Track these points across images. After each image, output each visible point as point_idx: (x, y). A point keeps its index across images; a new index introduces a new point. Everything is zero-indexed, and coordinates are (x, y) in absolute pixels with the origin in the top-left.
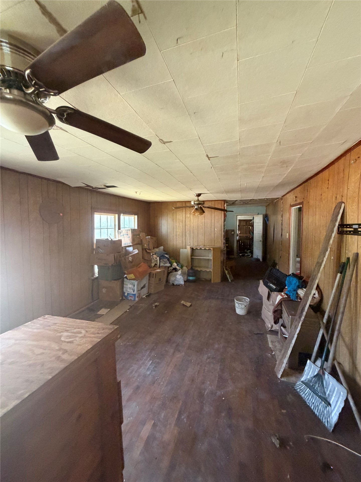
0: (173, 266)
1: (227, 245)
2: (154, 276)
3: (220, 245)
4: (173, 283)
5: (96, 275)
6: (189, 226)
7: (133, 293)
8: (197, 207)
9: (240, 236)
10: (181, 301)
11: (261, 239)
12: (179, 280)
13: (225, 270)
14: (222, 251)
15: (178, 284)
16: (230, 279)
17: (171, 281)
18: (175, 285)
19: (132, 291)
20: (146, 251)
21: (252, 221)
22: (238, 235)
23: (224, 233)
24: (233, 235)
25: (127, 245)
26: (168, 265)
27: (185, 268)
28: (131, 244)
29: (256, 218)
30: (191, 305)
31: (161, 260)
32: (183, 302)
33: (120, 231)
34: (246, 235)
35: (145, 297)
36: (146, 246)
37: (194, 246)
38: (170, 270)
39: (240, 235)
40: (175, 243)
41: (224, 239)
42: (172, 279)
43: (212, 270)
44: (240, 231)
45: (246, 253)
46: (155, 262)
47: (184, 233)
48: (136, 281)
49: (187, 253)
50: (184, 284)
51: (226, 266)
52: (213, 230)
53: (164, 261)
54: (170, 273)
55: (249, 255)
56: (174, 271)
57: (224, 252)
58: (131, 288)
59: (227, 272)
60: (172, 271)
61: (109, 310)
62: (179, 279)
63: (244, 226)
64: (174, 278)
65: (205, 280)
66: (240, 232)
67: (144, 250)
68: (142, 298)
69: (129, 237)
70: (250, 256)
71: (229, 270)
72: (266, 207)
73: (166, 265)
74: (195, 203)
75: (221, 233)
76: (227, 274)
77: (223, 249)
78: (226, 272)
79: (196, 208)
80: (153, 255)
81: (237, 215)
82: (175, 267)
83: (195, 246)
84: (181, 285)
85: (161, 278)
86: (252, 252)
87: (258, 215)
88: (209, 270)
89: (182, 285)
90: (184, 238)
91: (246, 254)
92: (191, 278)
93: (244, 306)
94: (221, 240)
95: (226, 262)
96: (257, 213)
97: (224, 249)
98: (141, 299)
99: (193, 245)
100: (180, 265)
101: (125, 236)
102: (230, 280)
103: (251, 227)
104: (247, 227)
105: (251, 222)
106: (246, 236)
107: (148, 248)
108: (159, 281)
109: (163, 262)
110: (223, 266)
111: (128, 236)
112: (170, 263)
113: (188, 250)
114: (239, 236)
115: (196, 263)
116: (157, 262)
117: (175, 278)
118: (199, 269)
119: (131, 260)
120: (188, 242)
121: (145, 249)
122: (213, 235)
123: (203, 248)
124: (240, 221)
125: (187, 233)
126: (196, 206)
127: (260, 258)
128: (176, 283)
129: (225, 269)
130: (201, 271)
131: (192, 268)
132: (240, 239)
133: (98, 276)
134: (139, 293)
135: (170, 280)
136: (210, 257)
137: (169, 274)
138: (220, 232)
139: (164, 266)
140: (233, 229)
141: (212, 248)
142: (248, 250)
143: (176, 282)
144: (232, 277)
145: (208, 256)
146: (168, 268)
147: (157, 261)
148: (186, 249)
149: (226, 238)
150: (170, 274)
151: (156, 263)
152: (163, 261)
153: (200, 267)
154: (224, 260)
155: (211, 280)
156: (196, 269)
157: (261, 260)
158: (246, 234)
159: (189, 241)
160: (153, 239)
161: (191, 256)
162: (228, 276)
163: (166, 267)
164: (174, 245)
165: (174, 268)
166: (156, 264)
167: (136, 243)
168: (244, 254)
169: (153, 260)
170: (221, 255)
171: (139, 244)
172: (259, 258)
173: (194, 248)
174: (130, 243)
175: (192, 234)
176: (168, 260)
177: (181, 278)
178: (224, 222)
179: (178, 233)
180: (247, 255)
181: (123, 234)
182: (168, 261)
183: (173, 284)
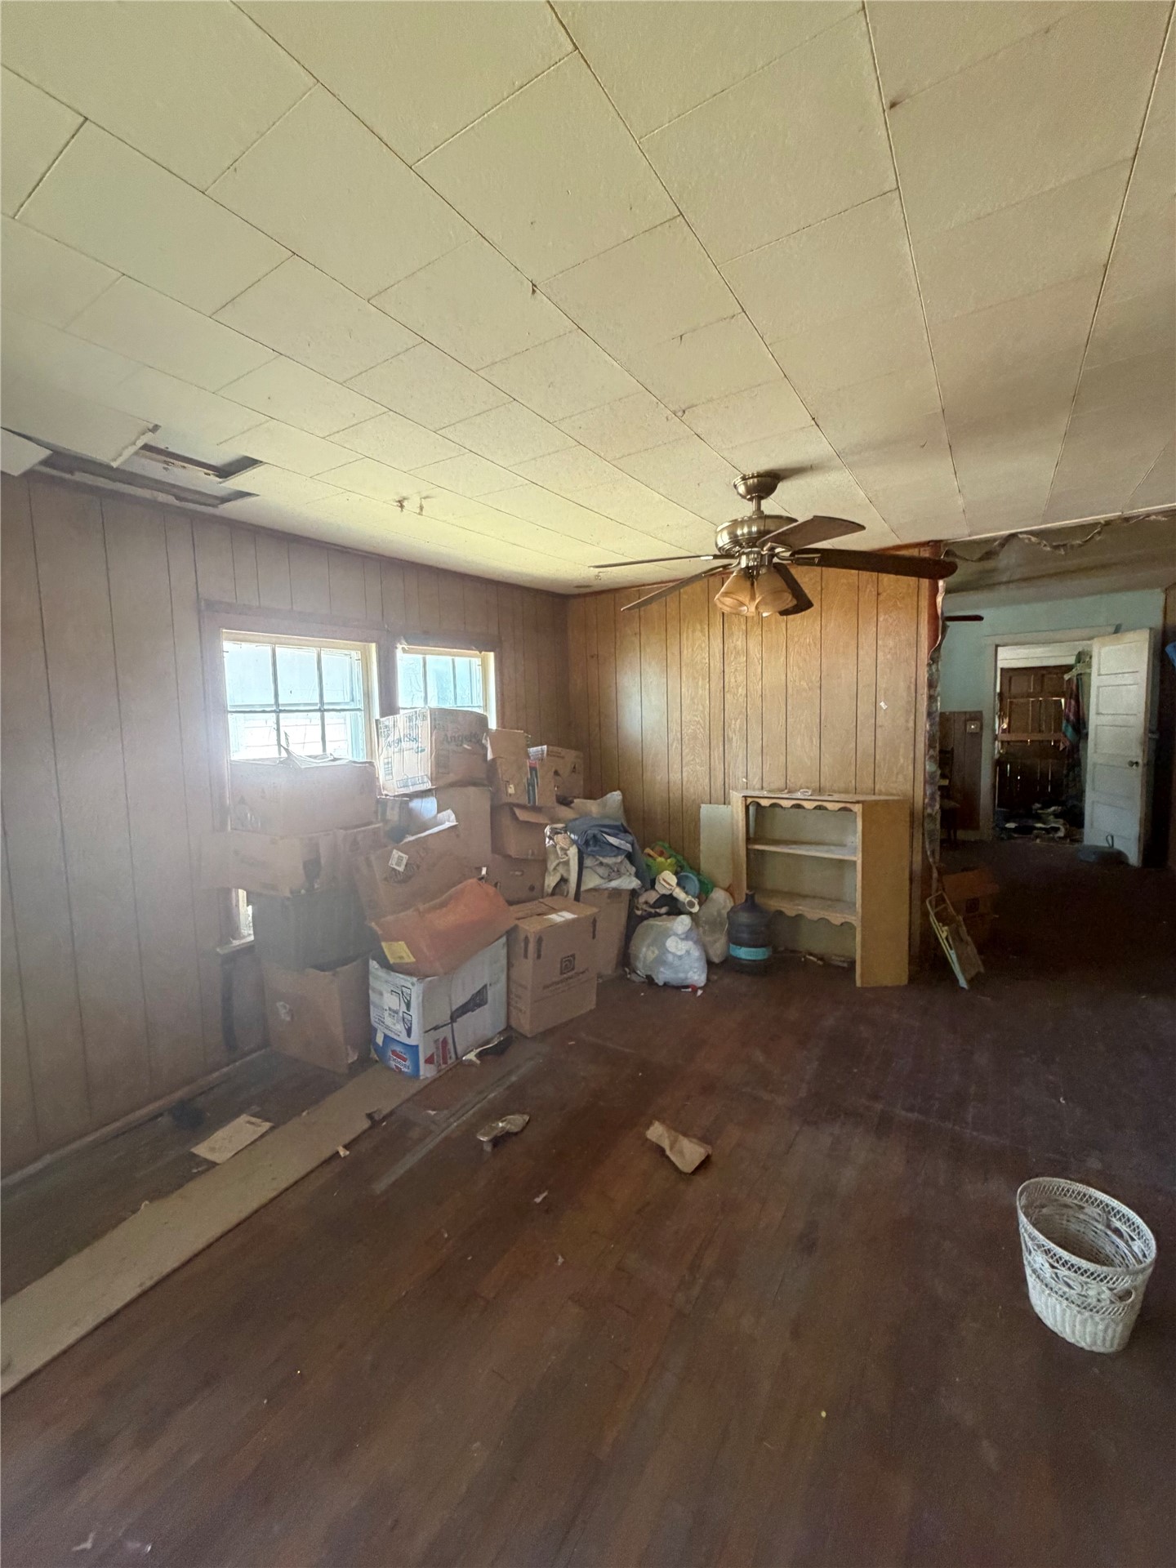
0: (657, 886)
1: (946, 782)
2: (532, 947)
3: (909, 787)
4: (649, 973)
5: (248, 934)
6: (742, 691)
7: (403, 1038)
8: (751, 564)
9: (1008, 742)
10: (649, 1125)
11: (1137, 753)
12: (677, 962)
13: (933, 918)
14: (915, 819)
15: (674, 983)
16: (964, 971)
17: (639, 965)
18: (661, 984)
19: (400, 1027)
20: (514, 817)
21: (1074, 672)
22: (995, 738)
23: (931, 725)
24: (977, 736)
25: (411, 789)
26: (630, 882)
27: (719, 897)
28: (428, 786)
29: (1105, 650)
30: (705, 1164)
31: (588, 862)
32: (657, 1132)
33: (387, 723)
34: (1038, 737)
35: (474, 1059)
36: (511, 790)
37: (765, 793)
38: (644, 907)
39: (1006, 737)
40: (675, 777)
41: (931, 757)
42: (645, 954)
43: (855, 920)
44: (1006, 720)
45: (1039, 818)
46: (561, 870)
47: (719, 732)
48: (415, 979)
49: (732, 824)
50: (708, 979)
51: (940, 900)
52: (865, 708)
53: (607, 865)
54: (643, 918)
55: (1057, 830)
56: (664, 910)
57: (928, 826)
58: (396, 1012)
59: (944, 935)
60: (653, 911)
61: (267, 1125)
62: (680, 957)
63: (1029, 695)
64: (653, 952)
65: (820, 963)
66: (1005, 726)
67: (499, 810)
68: (459, 1061)
69: (423, 751)
70: (1061, 834)
71: (960, 918)
72: (1166, 591)
73: (614, 884)
74: (739, 532)
75: (911, 724)
76: (944, 945)
77: (924, 808)
78: (943, 933)
79: (748, 567)
80: (555, 832)
81: (997, 642)
82: (668, 893)
83: (770, 791)
84: (687, 987)
85: (573, 956)
86: (1075, 818)
87: (1119, 635)
88: (843, 920)
89: (695, 989)
90: (717, 753)
91: (1039, 825)
92: (744, 953)
93: (1106, 1295)
94: (910, 761)
95: (939, 880)
96: (1112, 629)
97: (929, 810)
98: (453, 1073)
99: (758, 786)
100: (694, 885)
101: (404, 745)
102: (966, 979)
103: (1063, 700)
104: (1045, 701)
105: (1067, 677)
106: (1041, 742)
107: (524, 800)
108: (562, 973)
109: (601, 870)
110: (923, 902)
111: (415, 746)
112: (637, 875)
113: (735, 812)
114: (1002, 742)
115: (775, 877)
116: (568, 871)
117: (657, 952)
118: (790, 909)
119: (401, 869)
120: (738, 772)
121: (511, 806)
122: (866, 738)
123: (808, 805)
124: (1009, 674)
125: (729, 726)
126: (748, 554)
127: (1129, 845)
128: (663, 976)
129: (936, 915)
130: (799, 917)
131: (751, 904)
132: (1007, 753)
133: (252, 938)
134: (436, 1041)
135: (637, 957)
136: (852, 846)
137: (633, 922)
138: (907, 721)
139: (606, 889)
140: (976, 709)
141: (858, 802)
142: (1046, 806)
143: (662, 969)
144: (977, 960)
145: (842, 845)
146: (634, 893)
147: (567, 863)
148: (729, 804)
149: (941, 752)
150: (640, 929)
151: (565, 875)
152: (601, 864)
153: (793, 895)
154: (927, 868)
155: (853, 963)
156: (775, 904)
157: (1133, 857)
158: (1040, 731)
159: (740, 772)
160: (563, 758)
161: (748, 840)
162: (952, 956)
163: (616, 893)
164: (671, 784)
165: (664, 896)
166: (564, 880)
167: (452, 777)
168: (1030, 822)
169: (552, 857)
170: (912, 836)
171: (474, 783)
172: (1119, 845)
173: (765, 803)
174: (426, 779)
175: (755, 731)
176: (630, 857)
177: (688, 952)
178: (929, 665)
179: (688, 731)
180: (1041, 829)
181: (397, 737)
182: (628, 865)
183: (650, 980)
